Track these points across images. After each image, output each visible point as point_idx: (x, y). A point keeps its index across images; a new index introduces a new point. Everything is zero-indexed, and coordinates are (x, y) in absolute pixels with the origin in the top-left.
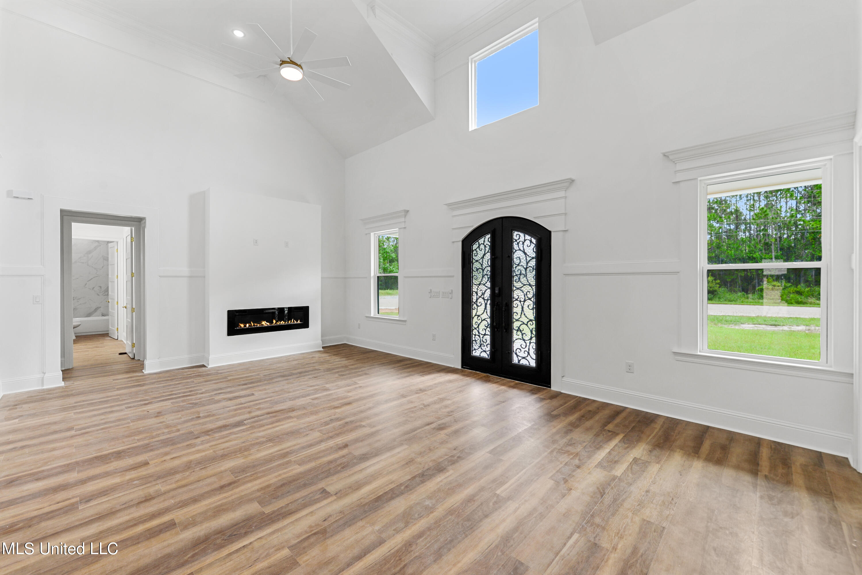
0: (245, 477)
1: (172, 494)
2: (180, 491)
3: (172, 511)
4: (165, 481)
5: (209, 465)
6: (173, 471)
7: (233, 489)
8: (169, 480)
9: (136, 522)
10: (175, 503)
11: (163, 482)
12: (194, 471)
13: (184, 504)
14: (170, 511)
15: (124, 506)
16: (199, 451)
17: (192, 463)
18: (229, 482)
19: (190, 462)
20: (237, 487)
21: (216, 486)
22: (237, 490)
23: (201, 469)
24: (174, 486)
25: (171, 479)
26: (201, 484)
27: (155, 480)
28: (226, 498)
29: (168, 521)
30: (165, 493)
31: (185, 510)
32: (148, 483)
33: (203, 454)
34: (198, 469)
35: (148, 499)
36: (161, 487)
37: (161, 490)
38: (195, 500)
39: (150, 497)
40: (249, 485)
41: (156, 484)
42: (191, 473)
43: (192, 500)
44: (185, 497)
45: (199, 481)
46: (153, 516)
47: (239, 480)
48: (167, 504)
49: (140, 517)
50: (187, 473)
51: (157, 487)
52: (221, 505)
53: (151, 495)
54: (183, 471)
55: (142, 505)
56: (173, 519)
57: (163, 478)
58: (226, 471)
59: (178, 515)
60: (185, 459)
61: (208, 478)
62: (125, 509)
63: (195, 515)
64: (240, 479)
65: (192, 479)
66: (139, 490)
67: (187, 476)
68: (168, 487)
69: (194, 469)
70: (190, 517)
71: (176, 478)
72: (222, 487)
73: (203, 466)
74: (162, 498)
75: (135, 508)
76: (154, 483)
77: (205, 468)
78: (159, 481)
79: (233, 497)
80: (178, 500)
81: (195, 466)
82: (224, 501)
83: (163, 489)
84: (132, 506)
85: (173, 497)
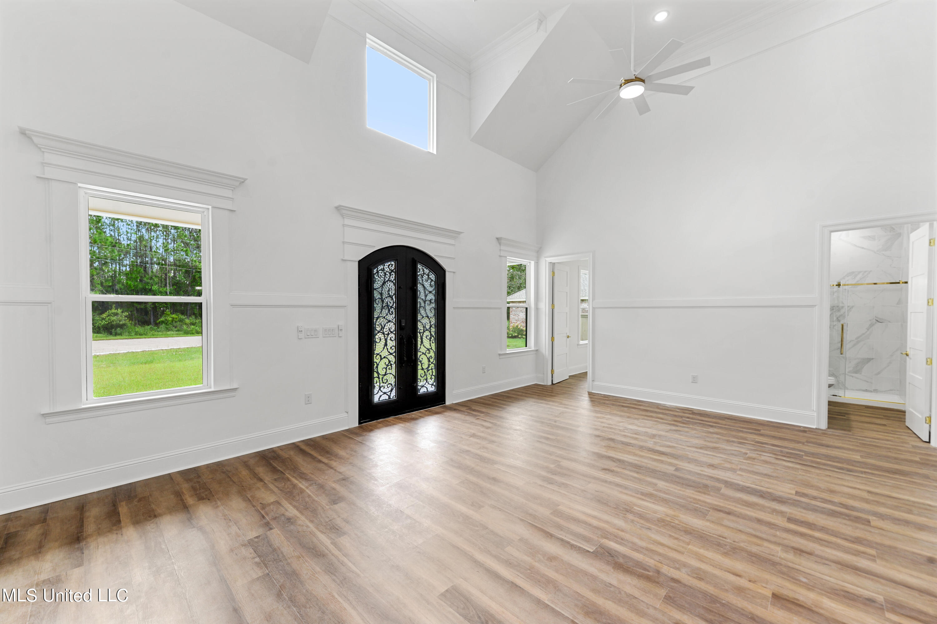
0: (701, 506)
1: (772, 539)
2: (763, 536)
3: (783, 528)
4: (770, 555)
5: (714, 536)
6: (754, 558)
7: (723, 507)
8: (766, 553)
9: (820, 541)
10: (777, 531)
11: (773, 555)
12: (734, 542)
13: (770, 525)
14: (785, 528)
15: (827, 562)
16: (701, 558)
17: (725, 551)
18: (719, 512)
19: (726, 554)
20: (717, 506)
21: (730, 517)
22: (721, 504)
23: (725, 538)
24: (766, 544)
25: (763, 552)
26: (740, 528)
27: (781, 564)
28: (735, 506)
29: (792, 523)
30: (779, 544)
31: (773, 521)
32: (789, 567)
33: (702, 551)
34: (728, 541)
35: (799, 551)
36: (779, 553)
37: (781, 550)
38: (759, 521)
39: (796, 551)
40: (708, 501)
41: (782, 559)
42: (737, 542)
43: (761, 523)
44: (764, 528)
45: (740, 531)
46: (802, 535)
47: (710, 508)
48: (785, 535)
49: (814, 542)
50: (742, 545)
51: (783, 555)
52: (744, 505)
53: (794, 552)
54: (743, 550)
55: (808, 550)
56: (787, 522)
57: (770, 560)
58: (708, 520)
59: (781, 522)
60: (728, 562)
61: (729, 527)
62: (827, 559)
63: (769, 513)
64: (708, 508)
65: (744, 537)
66: (804, 567)
67: (745, 542)
68: (772, 546)
69: (731, 543)
70: (773, 514)
71: (757, 549)
72: (729, 513)
73: (720, 539)
74: (786, 542)
75: (816, 553)
76: (783, 562)
77: (720, 536)
78: (777, 560)
79: (730, 503)
80: (772, 531)
81: (726, 545)
82: (739, 506)
83: (779, 549)
84: (817, 556)
85: (775, 536)
